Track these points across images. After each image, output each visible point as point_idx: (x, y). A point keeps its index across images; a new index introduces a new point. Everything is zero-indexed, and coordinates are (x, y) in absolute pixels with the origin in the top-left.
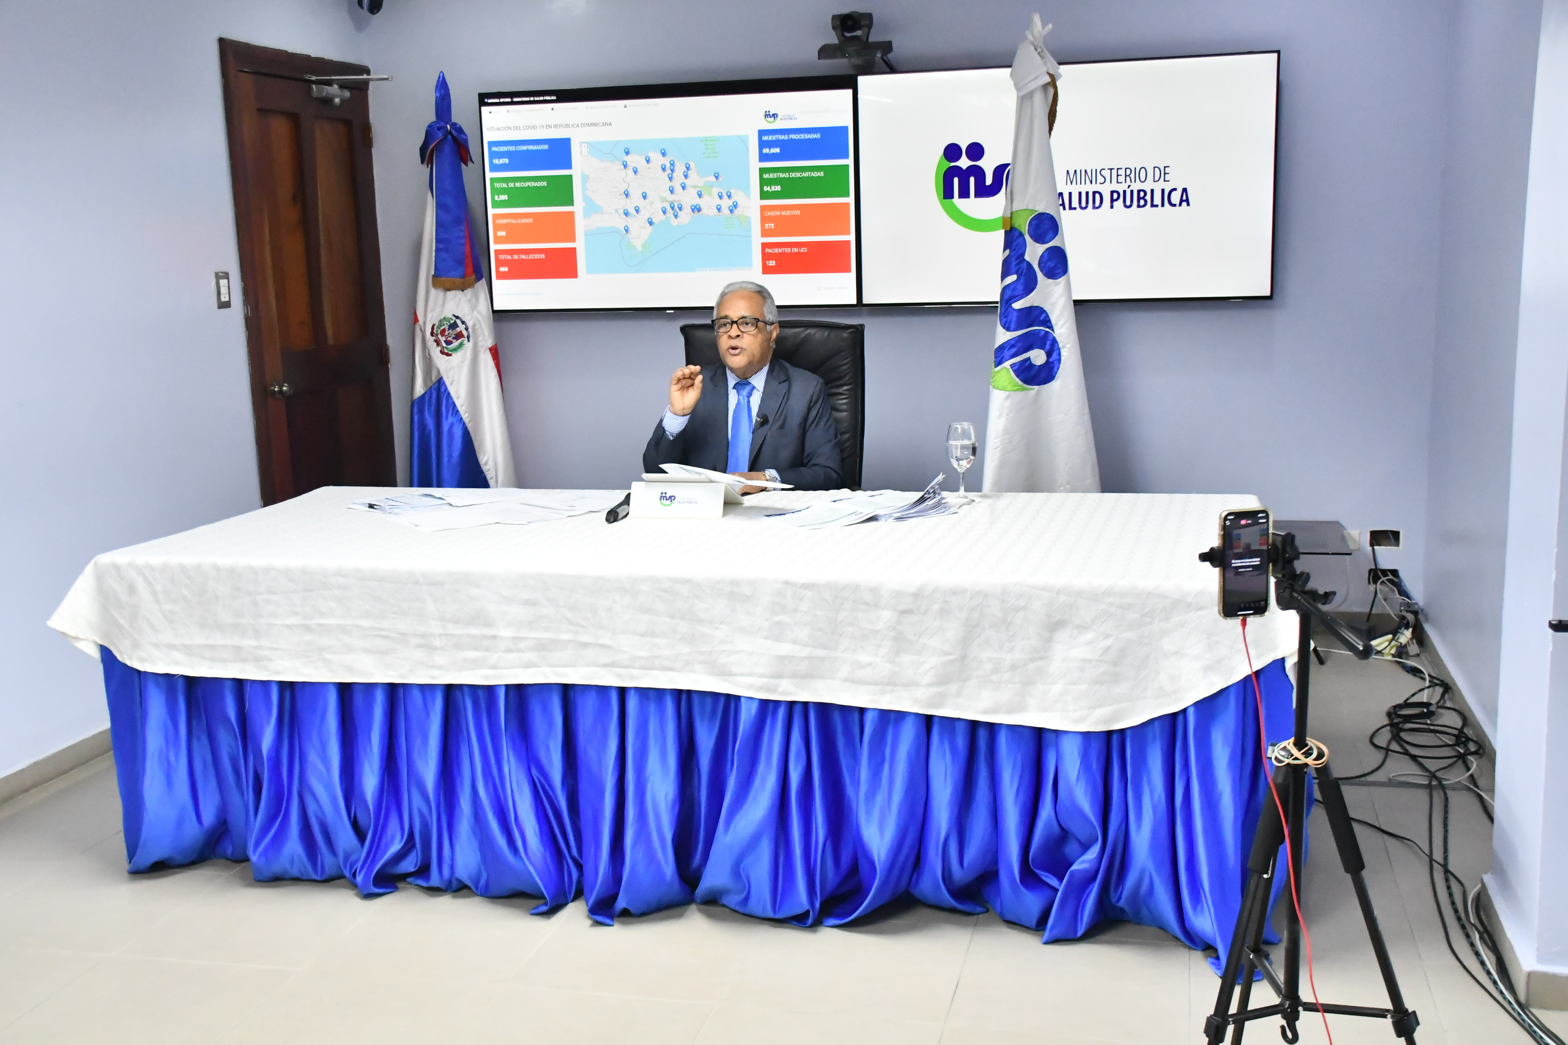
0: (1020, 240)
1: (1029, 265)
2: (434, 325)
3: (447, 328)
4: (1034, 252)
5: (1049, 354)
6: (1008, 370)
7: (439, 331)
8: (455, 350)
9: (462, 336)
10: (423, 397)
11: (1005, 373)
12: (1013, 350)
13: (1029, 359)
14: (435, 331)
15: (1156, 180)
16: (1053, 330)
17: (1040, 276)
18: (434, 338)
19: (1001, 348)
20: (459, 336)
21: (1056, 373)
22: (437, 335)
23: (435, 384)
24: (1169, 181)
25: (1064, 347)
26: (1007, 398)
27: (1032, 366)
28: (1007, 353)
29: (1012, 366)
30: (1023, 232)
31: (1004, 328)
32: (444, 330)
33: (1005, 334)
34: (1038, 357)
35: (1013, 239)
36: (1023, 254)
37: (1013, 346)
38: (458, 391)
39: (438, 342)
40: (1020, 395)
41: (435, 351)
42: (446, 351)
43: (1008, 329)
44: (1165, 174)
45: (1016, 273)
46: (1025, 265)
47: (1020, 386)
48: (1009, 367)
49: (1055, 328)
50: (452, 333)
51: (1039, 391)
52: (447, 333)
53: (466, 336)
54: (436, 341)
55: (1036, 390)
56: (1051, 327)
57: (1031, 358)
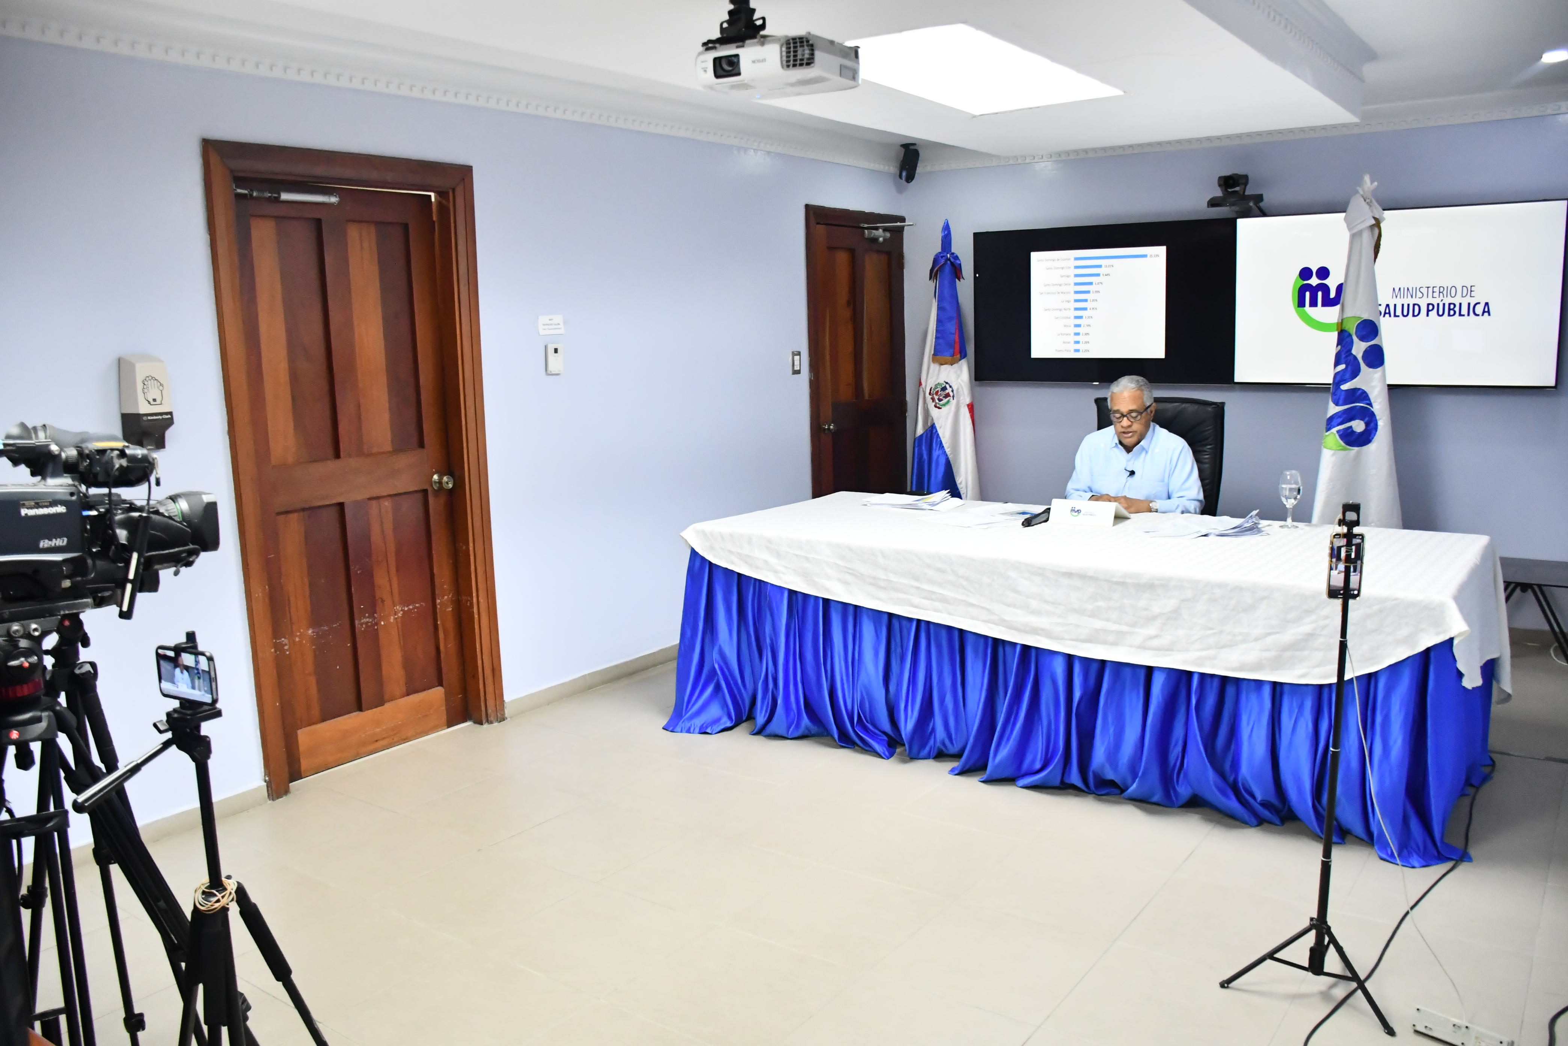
0: (1348, 339)
1: (1355, 358)
2: (931, 388)
3: (940, 390)
4: (1359, 348)
5: (1367, 424)
6: (1335, 434)
7: (934, 393)
8: (944, 405)
9: (949, 396)
10: (921, 436)
11: (1332, 437)
12: (1340, 420)
13: (1351, 427)
14: (932, 392)
15: (1464, 295)
16: (1372, 406)
17: (1363, 365)
18: (931, 396)
19: (1331, 418)
20: (947, 395)
21: (1373, 438)
22: (933, 394)
23: (930, 427)
24: (1474, 297)
25: (1380, 419)
26: (1333, 455)
27: (1353, 432)
28: (1334, 422)
29: (1338, 432)
30: (1351, 333)
31: (1334, 403)
32: (938, 391)
33: (1334, 407)
34: (1358, 426)
35: (1344, 339)
36: (1351, 349)
37: (1340, 417)
38: (944, 433)
39: (933, 399)
40: (1343, 452)
41: (931, 405)
42: (938, 405)
43: (1337, 404)
44: (1471, 291)
45: (1345, 363)
46: (1351, 358)
47: (1343, 446)
48: (1335, 432)
49: (1374, 405)
50: (944, 393)
51: (1358, 453)
52: (939, 394)
53: (952, 396)
54: (932, 398)
55: (1356, 450)
56: (1370, 404)
57: (1353, 426)
